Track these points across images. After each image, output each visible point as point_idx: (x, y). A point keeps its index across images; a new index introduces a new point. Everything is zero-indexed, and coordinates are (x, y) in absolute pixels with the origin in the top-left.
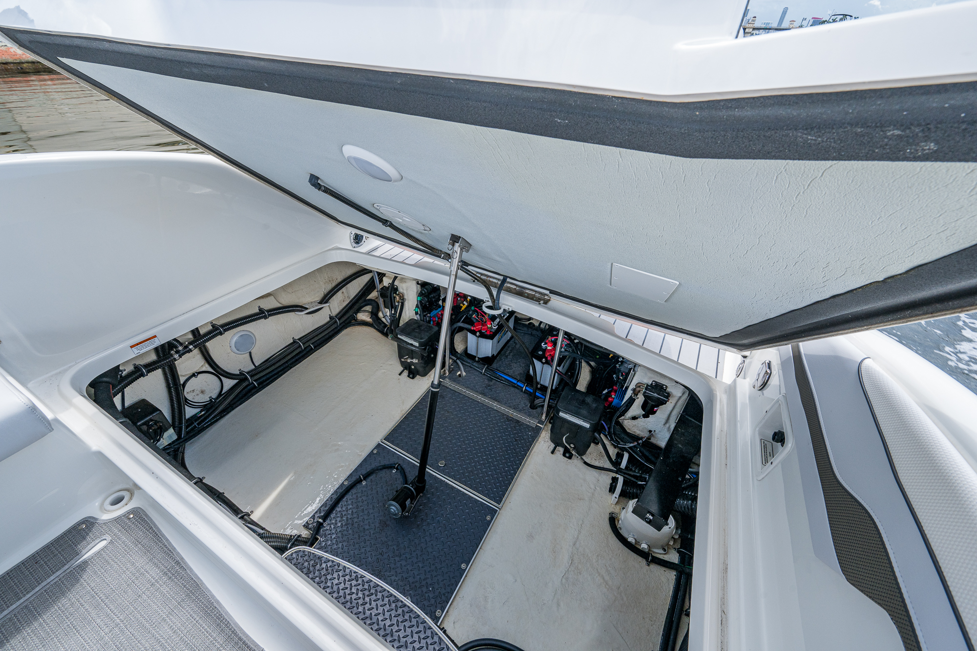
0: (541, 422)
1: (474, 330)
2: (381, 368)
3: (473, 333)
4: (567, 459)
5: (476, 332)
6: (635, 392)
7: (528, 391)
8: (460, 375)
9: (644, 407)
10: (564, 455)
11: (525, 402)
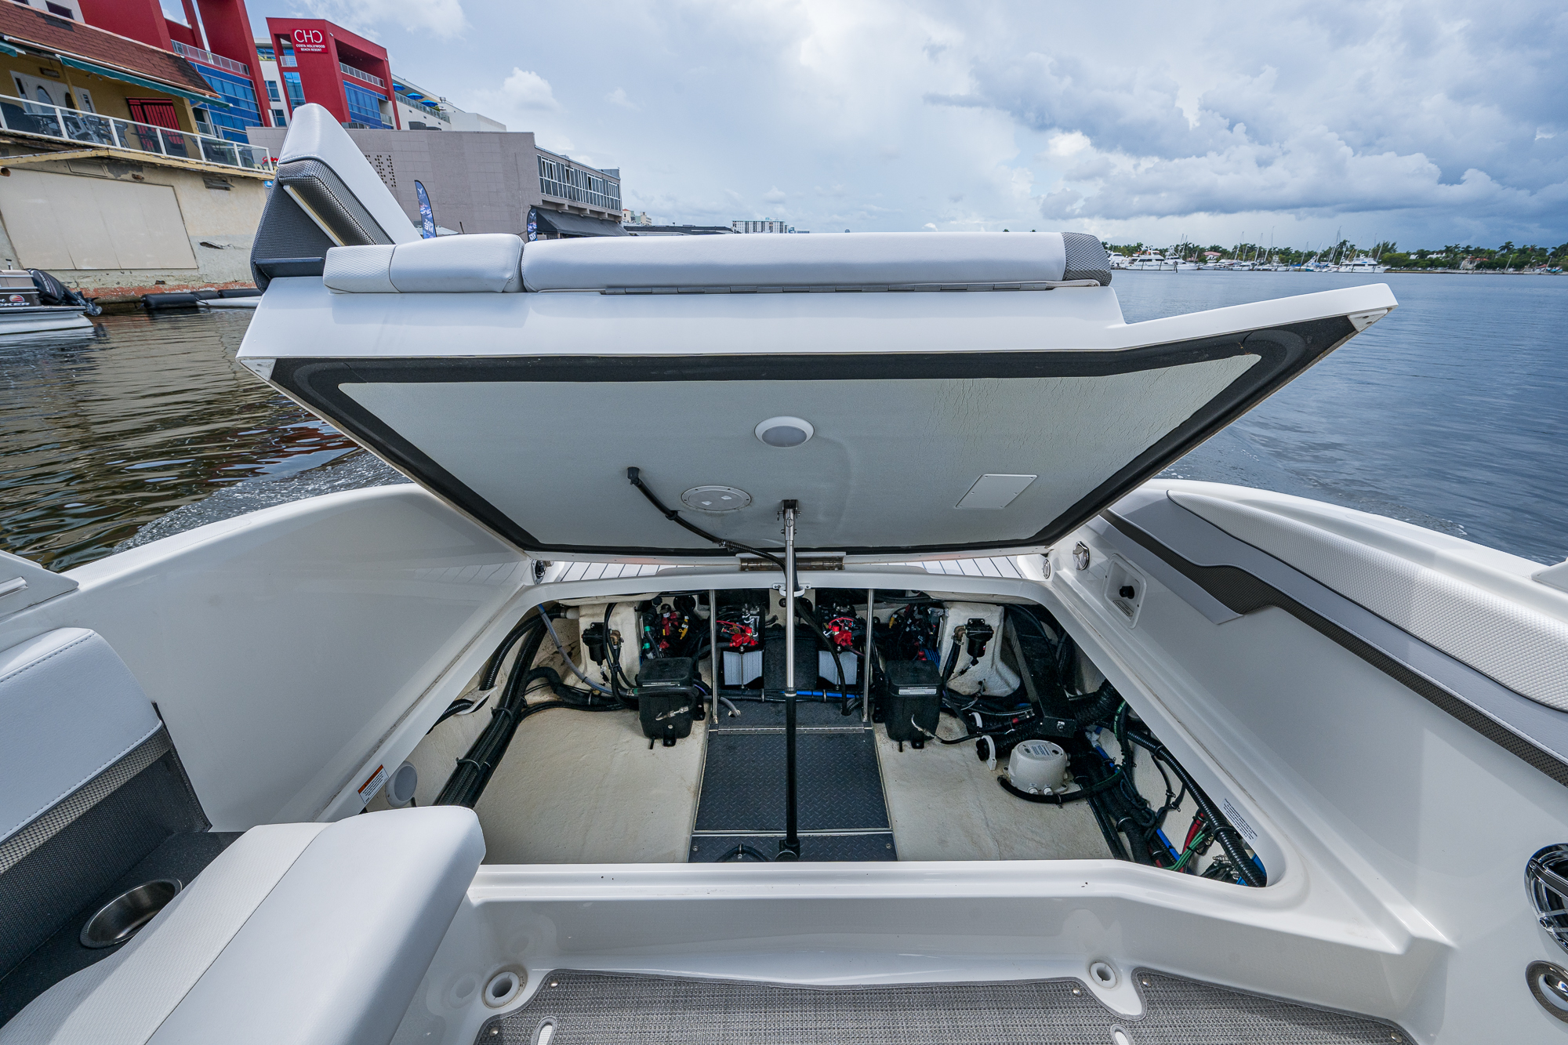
0: (867, 724)
1: (734, 647)
2: (616, 751)
3: (735, 650)
4: (920, 750)
5: (739, 648)
6: (957, 637)
7: (832, 697)
8: (732, 716)
9: (970, 651)
10: (914, 747)
11: (833, 713)
